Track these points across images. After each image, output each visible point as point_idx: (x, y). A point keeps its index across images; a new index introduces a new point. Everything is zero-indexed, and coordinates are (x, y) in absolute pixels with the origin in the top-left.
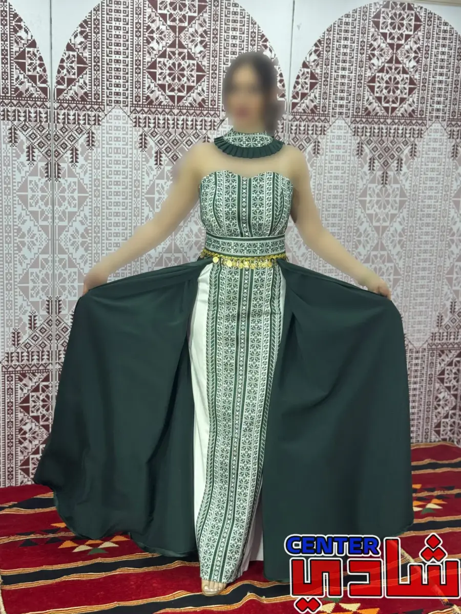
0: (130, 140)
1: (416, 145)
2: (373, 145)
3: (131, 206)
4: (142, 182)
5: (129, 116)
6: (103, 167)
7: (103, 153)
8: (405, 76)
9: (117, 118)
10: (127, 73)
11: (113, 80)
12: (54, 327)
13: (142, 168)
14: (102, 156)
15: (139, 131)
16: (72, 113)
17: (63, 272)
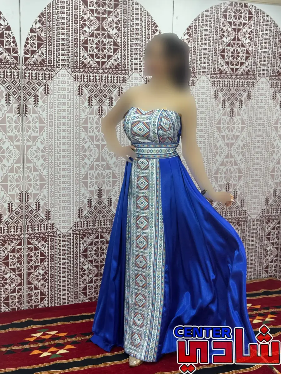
0: (72, 89)
1: (250, 92)
2: (224, 92)
3: (73, 132)
4: (80, 116)
5: (71, 74)
6: (54, 107)
7: (54, 98)
8: (243, 48)
9: (63, 75)
10: (70, 47)
11: (61, 52)
12: (24, 210)
13: (80, 108)
14: (54, 100)
15: (78, 84)
16: (34, 72)
17: (30, 175)
